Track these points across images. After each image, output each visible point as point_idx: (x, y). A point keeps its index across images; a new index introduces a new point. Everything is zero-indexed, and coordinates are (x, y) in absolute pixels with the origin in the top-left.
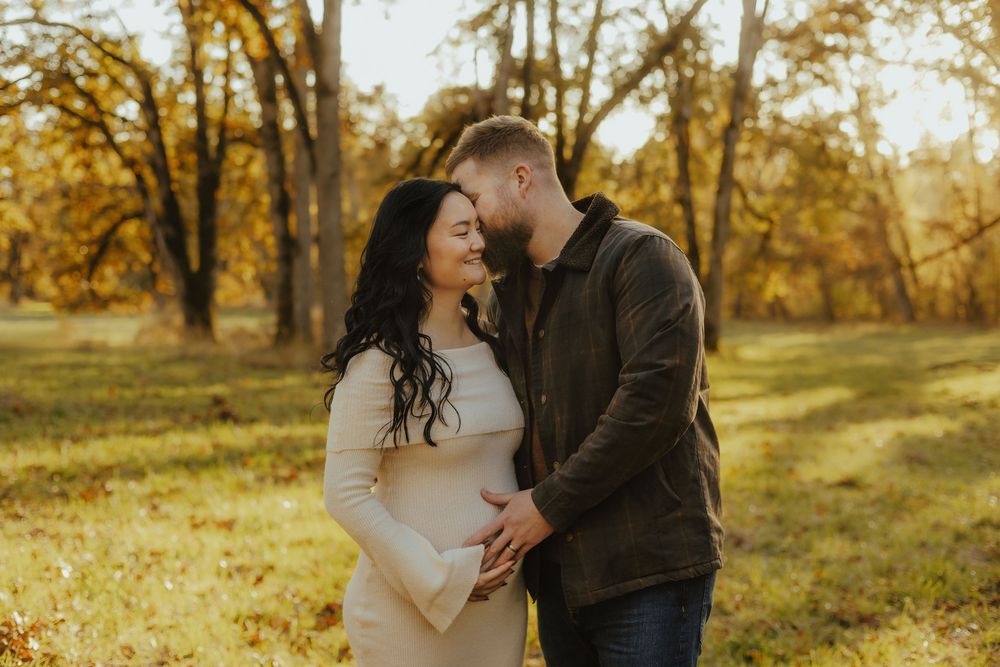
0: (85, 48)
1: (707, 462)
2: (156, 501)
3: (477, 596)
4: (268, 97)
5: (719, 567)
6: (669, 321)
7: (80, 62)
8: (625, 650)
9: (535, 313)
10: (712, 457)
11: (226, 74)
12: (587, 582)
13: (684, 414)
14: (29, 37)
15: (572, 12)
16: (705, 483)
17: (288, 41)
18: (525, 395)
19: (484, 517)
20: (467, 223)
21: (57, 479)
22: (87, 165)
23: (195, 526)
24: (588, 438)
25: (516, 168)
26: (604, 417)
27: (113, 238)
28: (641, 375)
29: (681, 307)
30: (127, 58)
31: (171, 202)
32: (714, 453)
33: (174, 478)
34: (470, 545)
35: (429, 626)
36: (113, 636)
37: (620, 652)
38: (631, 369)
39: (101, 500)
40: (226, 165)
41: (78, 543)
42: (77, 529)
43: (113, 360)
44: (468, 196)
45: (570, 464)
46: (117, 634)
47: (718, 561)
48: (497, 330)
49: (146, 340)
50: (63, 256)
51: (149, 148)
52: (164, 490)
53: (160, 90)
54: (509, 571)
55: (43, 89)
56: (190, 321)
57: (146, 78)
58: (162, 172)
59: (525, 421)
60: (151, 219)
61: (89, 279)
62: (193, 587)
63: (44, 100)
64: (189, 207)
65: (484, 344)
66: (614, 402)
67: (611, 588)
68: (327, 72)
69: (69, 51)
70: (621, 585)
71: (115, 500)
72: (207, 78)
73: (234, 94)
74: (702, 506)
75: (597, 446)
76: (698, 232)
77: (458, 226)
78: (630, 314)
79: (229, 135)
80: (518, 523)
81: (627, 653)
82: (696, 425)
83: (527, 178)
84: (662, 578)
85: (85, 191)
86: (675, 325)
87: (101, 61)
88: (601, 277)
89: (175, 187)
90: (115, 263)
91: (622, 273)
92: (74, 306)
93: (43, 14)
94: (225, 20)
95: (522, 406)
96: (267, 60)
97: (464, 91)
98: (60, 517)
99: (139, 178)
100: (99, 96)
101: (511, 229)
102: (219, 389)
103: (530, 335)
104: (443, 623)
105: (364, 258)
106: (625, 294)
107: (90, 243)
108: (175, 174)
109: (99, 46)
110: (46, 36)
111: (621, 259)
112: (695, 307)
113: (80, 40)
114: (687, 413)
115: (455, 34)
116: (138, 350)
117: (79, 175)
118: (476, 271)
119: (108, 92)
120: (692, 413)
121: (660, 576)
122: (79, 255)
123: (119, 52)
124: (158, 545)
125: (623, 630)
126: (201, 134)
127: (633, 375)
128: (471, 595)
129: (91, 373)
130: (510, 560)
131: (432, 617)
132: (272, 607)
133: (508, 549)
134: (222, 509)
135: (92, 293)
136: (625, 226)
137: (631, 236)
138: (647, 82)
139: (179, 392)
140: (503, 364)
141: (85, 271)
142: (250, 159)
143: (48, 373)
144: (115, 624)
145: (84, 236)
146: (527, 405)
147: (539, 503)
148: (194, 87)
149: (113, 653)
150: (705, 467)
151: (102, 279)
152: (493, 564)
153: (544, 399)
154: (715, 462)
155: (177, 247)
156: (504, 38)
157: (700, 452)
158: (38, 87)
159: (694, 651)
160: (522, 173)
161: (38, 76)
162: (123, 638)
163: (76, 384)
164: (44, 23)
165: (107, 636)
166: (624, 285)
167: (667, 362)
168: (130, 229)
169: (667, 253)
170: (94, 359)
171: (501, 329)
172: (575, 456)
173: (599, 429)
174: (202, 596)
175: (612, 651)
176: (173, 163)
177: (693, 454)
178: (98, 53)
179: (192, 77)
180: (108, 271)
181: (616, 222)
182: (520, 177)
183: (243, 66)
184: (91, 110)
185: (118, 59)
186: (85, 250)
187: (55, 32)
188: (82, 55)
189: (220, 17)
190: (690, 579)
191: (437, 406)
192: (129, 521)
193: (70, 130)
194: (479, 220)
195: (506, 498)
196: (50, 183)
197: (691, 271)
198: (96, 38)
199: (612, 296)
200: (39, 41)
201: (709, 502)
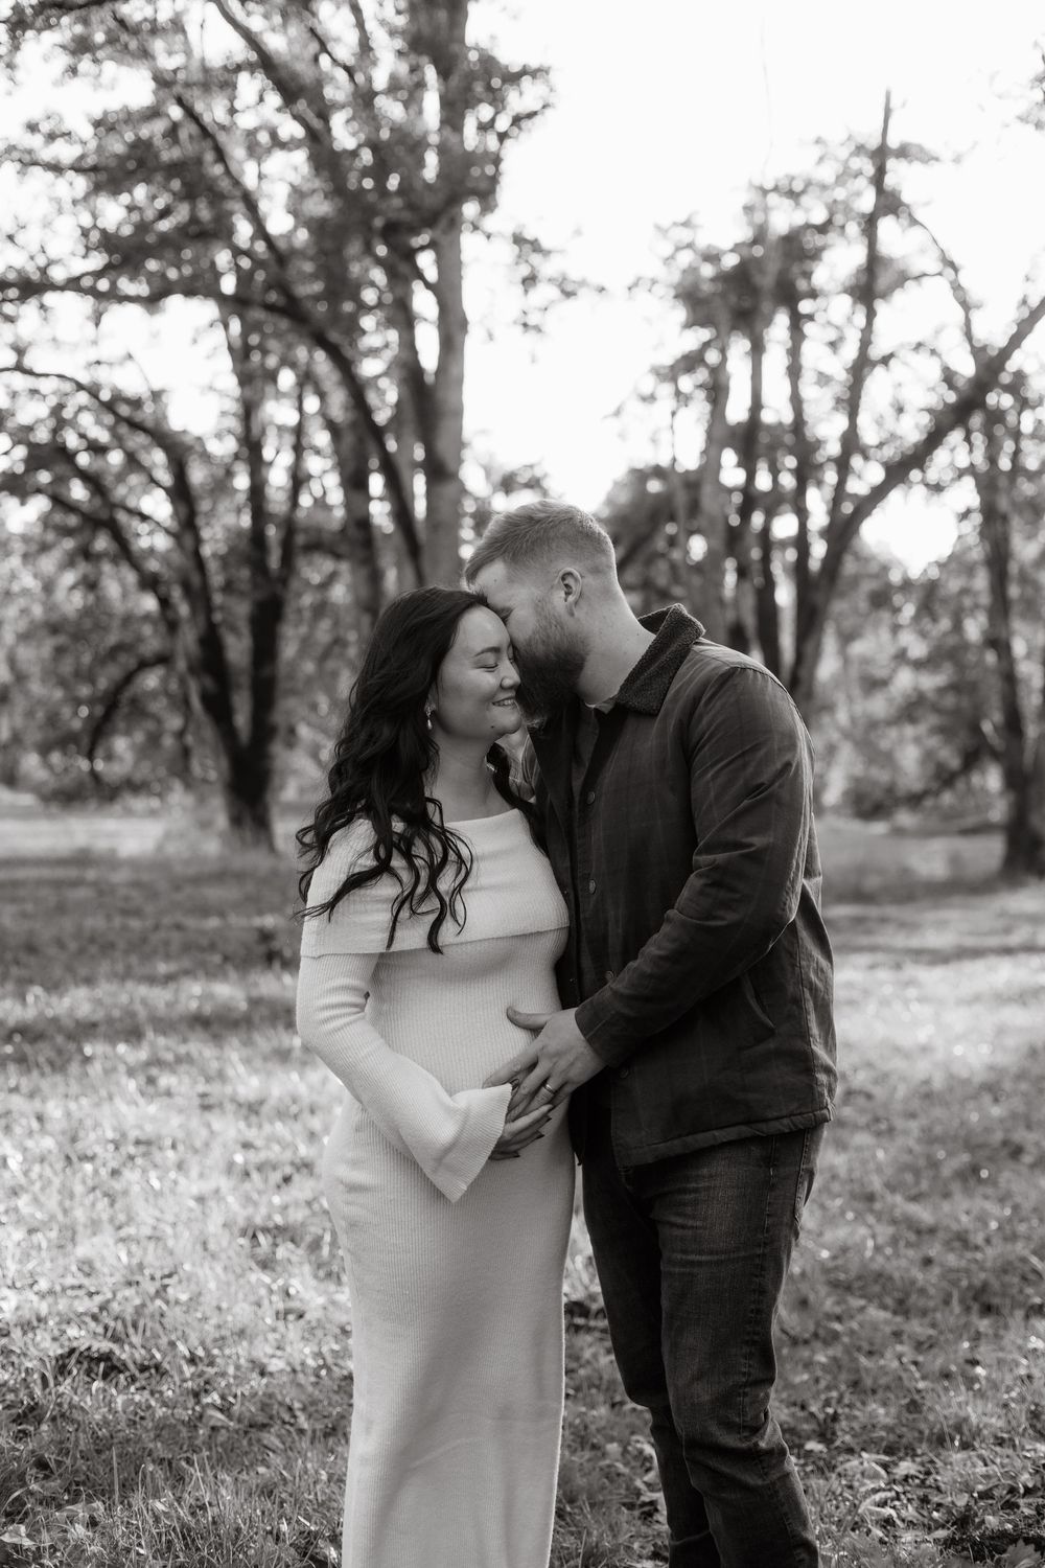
0: (89, 410)
1: (813, 976)
2: (154, 1071)
3: (502, 1153)
4: (355, 483)
5: (826, 1120)
6: (762, 784)
7: (82, 431)
8: (690, 1223)
9: (584, 771)
10: (822, 971)
11: (298, 449)
12: (643, 1133)
13: (780, 912)
14: (8, 394)
15: (828, 350)
16: (810, 1005)
17: (386, 400)
18: (569, 882)
19: (513, 1046)
20: (496, 650)
21: (17, 1038)
22: (91, 585)
23: (206, 1108)
24: (651, 940)
25: (561, 574)
26: (671, 913)
27: (127, 695)
28: (720, 857)
29: (779, 766)
30: (149, 424)
31: (211, 642)
32: (823, 962)
33: (185, 1041)
34: (494, 1085)
35: (437, 1195)
36: (70, 1247)
37: (683, 1227)
38: (709, 849)
39: (74, 1068)
40: (295, 584)
41: (35, 1125)
42: (37, 1104)
43: (120, 877)
44: (497, 611)
45: (626, 975)
46: (75, 1245)
47: (825, 1111)
48: (533, 793)
49: (172, 849)
50: (53, 720)
51: (177, 558)
52: (169, 1057)
53: (197, 475)
54: (545, 1118)
55: (27, 471)
56: (236, 821)
57: (179, 452)
58: (199, 596)
59: (570, 918)
60: (181, 664)
61: (90, 756)
62: (191, 1186)
63: (28, 489)
64: (238, 649)
65: (516, 812)
66: (685, 893)
67: (676, 1142)
68: (443, 446)
69: (67, 414)
70: (689, 1139)
71: (96, 1069)
72: (268, 453)
73: (309, 477)
74: (805, 1035)
75: (662, 953)
76: (1022, 692)
77: (483, 655)
78: (709, 775)
79: (300, 539)
80: (558, 1054)
81: (692, 1227)
82: (800, 925)
83: (575, 588)
84: (745, 1131)
85: (88, 624)
86: (770, 790)
87: (112, 430)
88: (672, 722)
89: (218, 617)
90: (128, 733)
91: (701, 717)
92: (67, 797)
93: (28, 362)
94: (293, 365)
95: (565, 896)
96: (354, 425)
97: (658, 472)
98: (15, 1090)
99: (164, 602)
100: (108, 481)
101: (553, 657)
102: (269, 921)
103: (577, 799)
104: (457, 1188)
105: (354, 696)
106: (703, 747)
107: (91, 702)
108: (218, 599)
109: (109, 407)
110: (34, 392)
111: (701, 698)
112: (799, 766)
113: (83, 398)
114: (784, 910)
115: (648, 384)
116: (158, 864)
117: (78, 600)
118: (507, 715)
119: (121, 477)
120: (790, 909)
121: (744, 1128)
122: (77, 719)
123: (138, 417)
124: (150, 1129)
125: (688, 1197)
126: (257, 537)
127: (711, 857)
128: (493, 1152)
129: (82, 893)
130: (548, 1103)
131: (441, 1180)
132: (297, 1215)
133: (543, 1090)
134: (248, 1083)
135: (95, 775)
136: (709, 653)
137: (715, 668)
138: (941, 458)
139: (213, 923)
140: (541, 840)
141: (85, 741)
142: (332, 578)
143: (22, 892)
144: (74, 1233)
145: (84, 691)
146: (572, 897)
147: (584, 1026)
148: (248, 468)
149: (66, 1269)
150: (811, 983)
151: (109, 757)
152: (524, 1109)
153: (592, 886)
154: (826, 978)
155: (218, 708)
156: (716, 392)
157: (804, 963)
158: (20, 469)
159: (785, 1231)
160: (570, 581)
161: (21, 452)
162: (82, 1250)
163: (61, 909)
164: (30, 372)
165: (61, 1247)
166: (704, 734)
167: (758, 841)
168: (151, 680)
169: (763, 691)
170: (91, 874)
171: (540, 791)
172: (633, 964)
173: (666, 928)
174: (201, 1200)
175: (673, 1225)
176: (217, 579)
177: (794, 966)
178: (109, 419)
179: (245, 452)
180: (121, 744)
181: (697, 648)
182: (567, 586)
183: (321, 438)
184: (98, 502)
185: (135, 426)
186: (84, 711)
187: (46, 386)
188: (87, 421)
189: (287, 361)
190: (784, 1134)
191: (447, 899)
192: (111, 1098)
193: (66, 532)
194: (513, 644)
195: (541, 1020)
196: (38, 611)
197: (797, 717)
198: (105, 396)
199: (686, 749)
200: (23, 400)
201: (815, 1030)
